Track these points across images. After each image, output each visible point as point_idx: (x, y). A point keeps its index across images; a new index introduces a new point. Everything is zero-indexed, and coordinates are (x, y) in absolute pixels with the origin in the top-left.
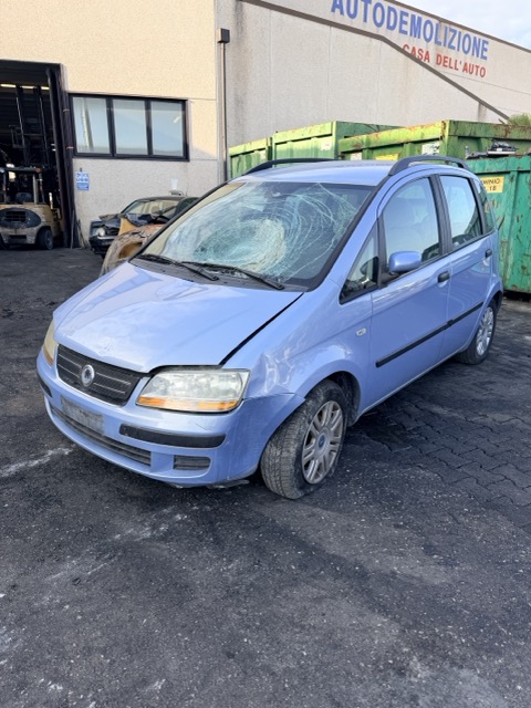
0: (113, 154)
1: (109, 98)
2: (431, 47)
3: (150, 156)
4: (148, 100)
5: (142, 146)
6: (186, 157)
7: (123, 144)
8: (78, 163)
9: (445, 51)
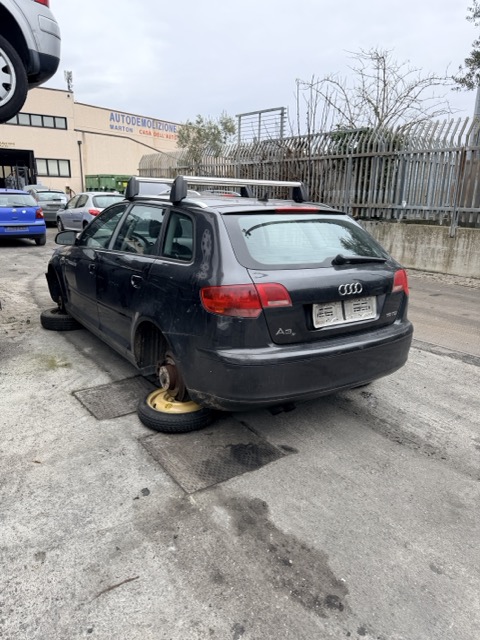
0: (48, 175)
1: (47, 160)
2: (151, 130)
3: (59, 176)
4: (58, 160)
5: (57, 173)
6: (70, 176)
7: (51, 172)
8: (39, 179)
9: (157, 131)
